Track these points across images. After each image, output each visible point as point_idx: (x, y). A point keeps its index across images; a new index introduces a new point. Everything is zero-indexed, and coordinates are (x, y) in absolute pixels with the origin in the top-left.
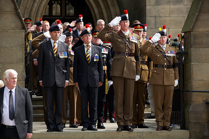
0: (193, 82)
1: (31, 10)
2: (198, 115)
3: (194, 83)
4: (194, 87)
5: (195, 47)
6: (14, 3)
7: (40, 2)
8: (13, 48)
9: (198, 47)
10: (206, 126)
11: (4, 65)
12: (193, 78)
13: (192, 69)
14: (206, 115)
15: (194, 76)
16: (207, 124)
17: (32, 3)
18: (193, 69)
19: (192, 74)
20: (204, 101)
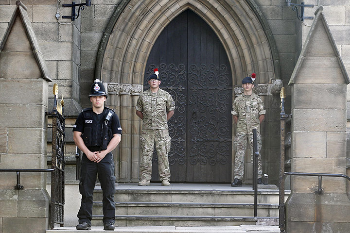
0: (295, 160)
1: (127, 51)
2: (301, 210)
3: (297, 162)
4: (297, 168)
5: (300, 107)
6: (29, 40)
7: (142, 38)
8: (27, 105)
9: (304, 107)
10: (314, 227)
11: (13, 130)
12: (295, 154)
13: (295, 141)
14: (314, 211)
15: (297, 151)
16: (315, 224)
17: (129, 39)
18: (297, 141)
19: (295, 148)
20: (312, 189)
